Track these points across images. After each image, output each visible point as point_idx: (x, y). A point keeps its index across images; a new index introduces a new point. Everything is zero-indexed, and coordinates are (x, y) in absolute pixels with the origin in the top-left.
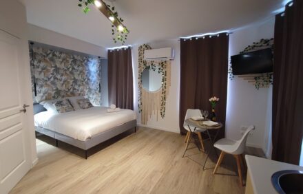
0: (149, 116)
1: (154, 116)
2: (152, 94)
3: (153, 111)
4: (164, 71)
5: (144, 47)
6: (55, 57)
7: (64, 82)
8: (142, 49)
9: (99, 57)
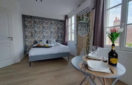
6: (35, 27)
7: (39, 37)
9: (61, 20)
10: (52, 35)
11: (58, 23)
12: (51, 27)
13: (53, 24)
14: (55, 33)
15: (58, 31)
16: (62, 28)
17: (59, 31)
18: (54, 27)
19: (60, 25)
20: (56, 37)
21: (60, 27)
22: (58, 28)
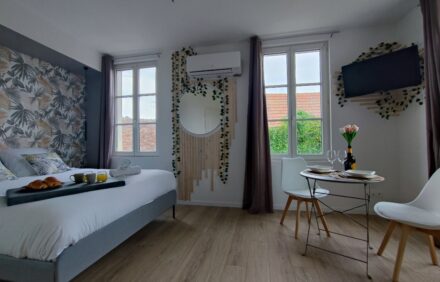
0: (195, 182)
1: (205, 183)
2: (201, 139)
3: (203, 173)
4: (223, 95)
5: (182, 54)
8: (180, 58)
9: (86, 68)
10: (25, 128)
11: (58, 74)
12: (17, 84)
13: (32, 74)
14: (45, 120)
15: (57, 113)
16: (79, 100)
17: (62, 111)
18: (37, 87)
19: (67, 83)
20: (46, 141)
21: (69, 94)
22: (60, 98)
